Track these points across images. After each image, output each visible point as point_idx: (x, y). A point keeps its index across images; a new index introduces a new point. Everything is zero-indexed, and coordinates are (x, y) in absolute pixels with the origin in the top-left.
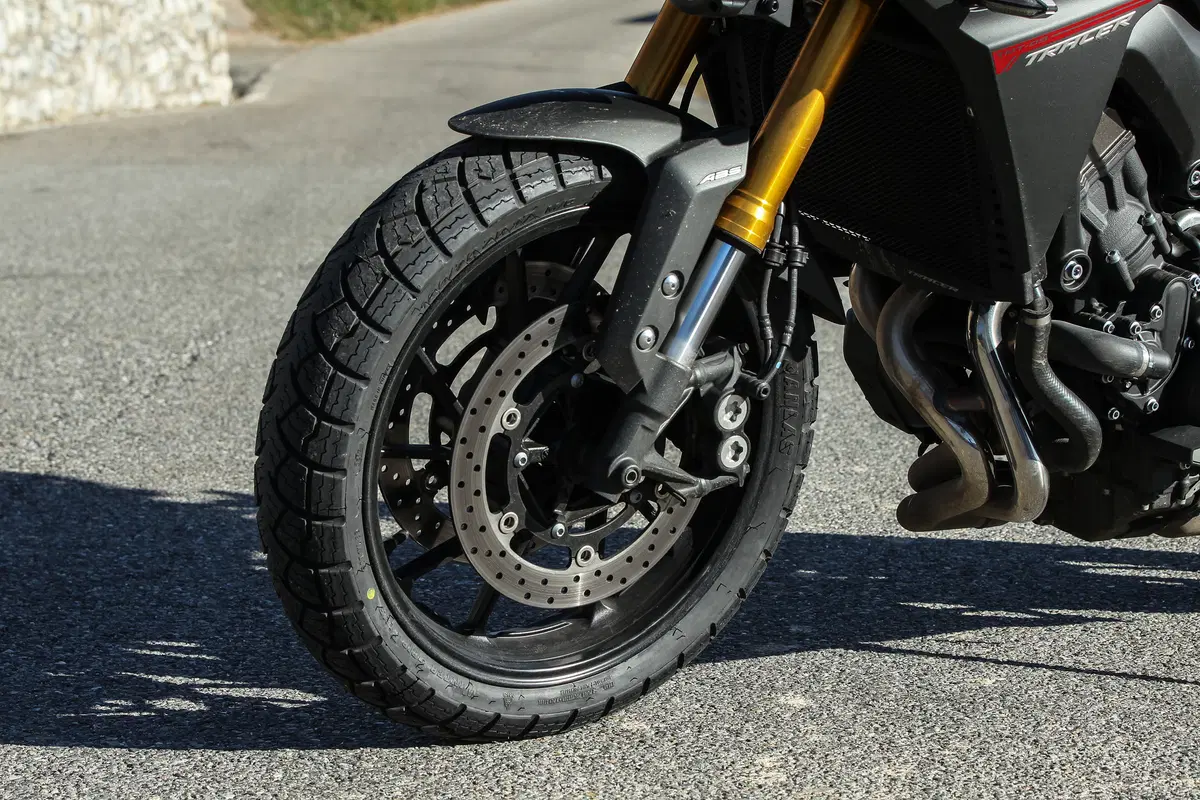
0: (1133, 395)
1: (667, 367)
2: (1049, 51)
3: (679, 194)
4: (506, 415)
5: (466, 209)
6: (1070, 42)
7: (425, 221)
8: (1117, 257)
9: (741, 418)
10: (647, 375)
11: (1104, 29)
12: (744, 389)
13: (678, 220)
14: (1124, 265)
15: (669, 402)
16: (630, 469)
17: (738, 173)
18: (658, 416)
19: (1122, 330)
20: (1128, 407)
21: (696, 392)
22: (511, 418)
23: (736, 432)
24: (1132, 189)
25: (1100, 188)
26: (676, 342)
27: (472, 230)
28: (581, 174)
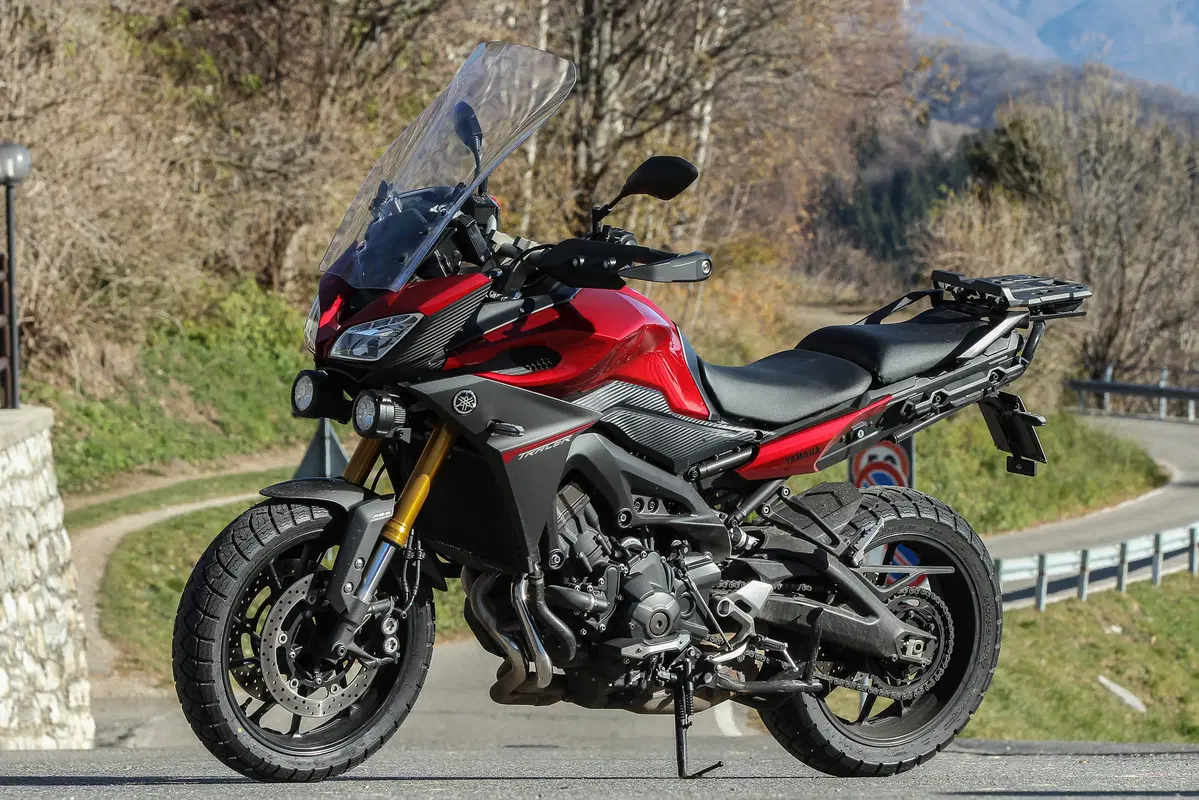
0: (592, 622)
1: (358, 602)
2: (530, 453)
3: (363, 524)
4: (280, 638)
5: (271, 526)
6: (540, 449)
7: (253, 530)
8: (582, 555)
9: (394, 629)
10: (349, 604)
11: (557, 443)
12: (395, 615)
13: (362, 534)
14: (586, 559)
15: (360, 618)
16: (341, 648)
17: (389, 514)
18: (355, 625)
19: (584, 589)
20: (590, 628)
21: (373, 616)
22: (283, 639)
23: (392, 635)
24: (590, 522)
25: (573, 522)
26: (363, 590)
27: (274, 534)
28: (321, 514)
